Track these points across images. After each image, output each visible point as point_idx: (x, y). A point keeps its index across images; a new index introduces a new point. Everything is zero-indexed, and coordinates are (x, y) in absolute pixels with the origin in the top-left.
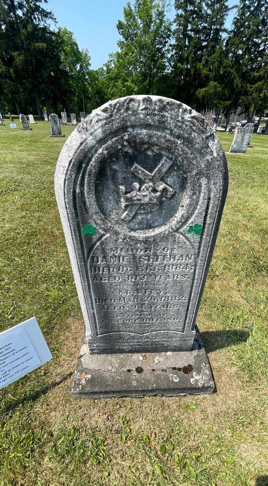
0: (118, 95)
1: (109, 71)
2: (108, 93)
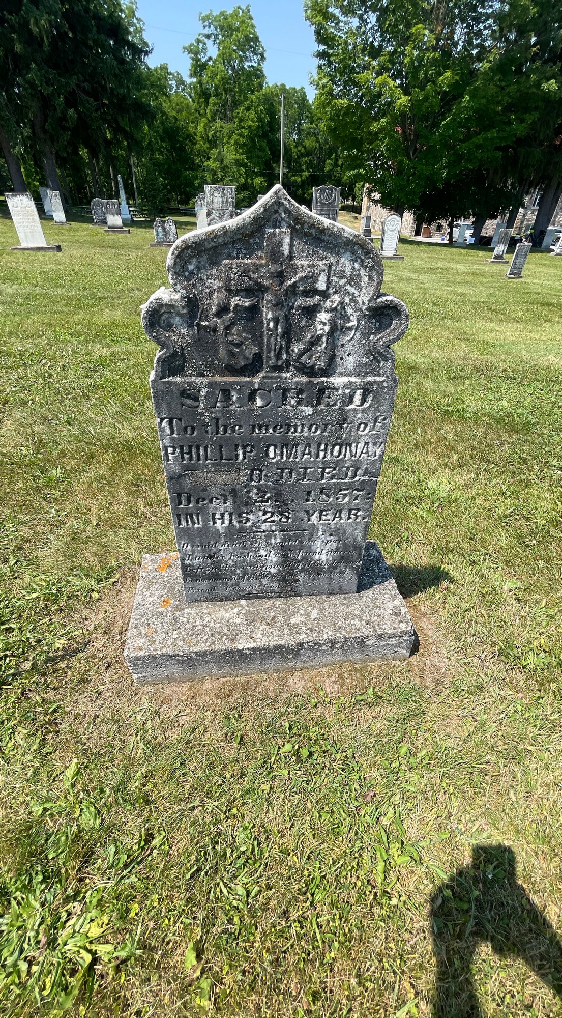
0: (232, 141)
1: (199, 68)
2: (196, 135)
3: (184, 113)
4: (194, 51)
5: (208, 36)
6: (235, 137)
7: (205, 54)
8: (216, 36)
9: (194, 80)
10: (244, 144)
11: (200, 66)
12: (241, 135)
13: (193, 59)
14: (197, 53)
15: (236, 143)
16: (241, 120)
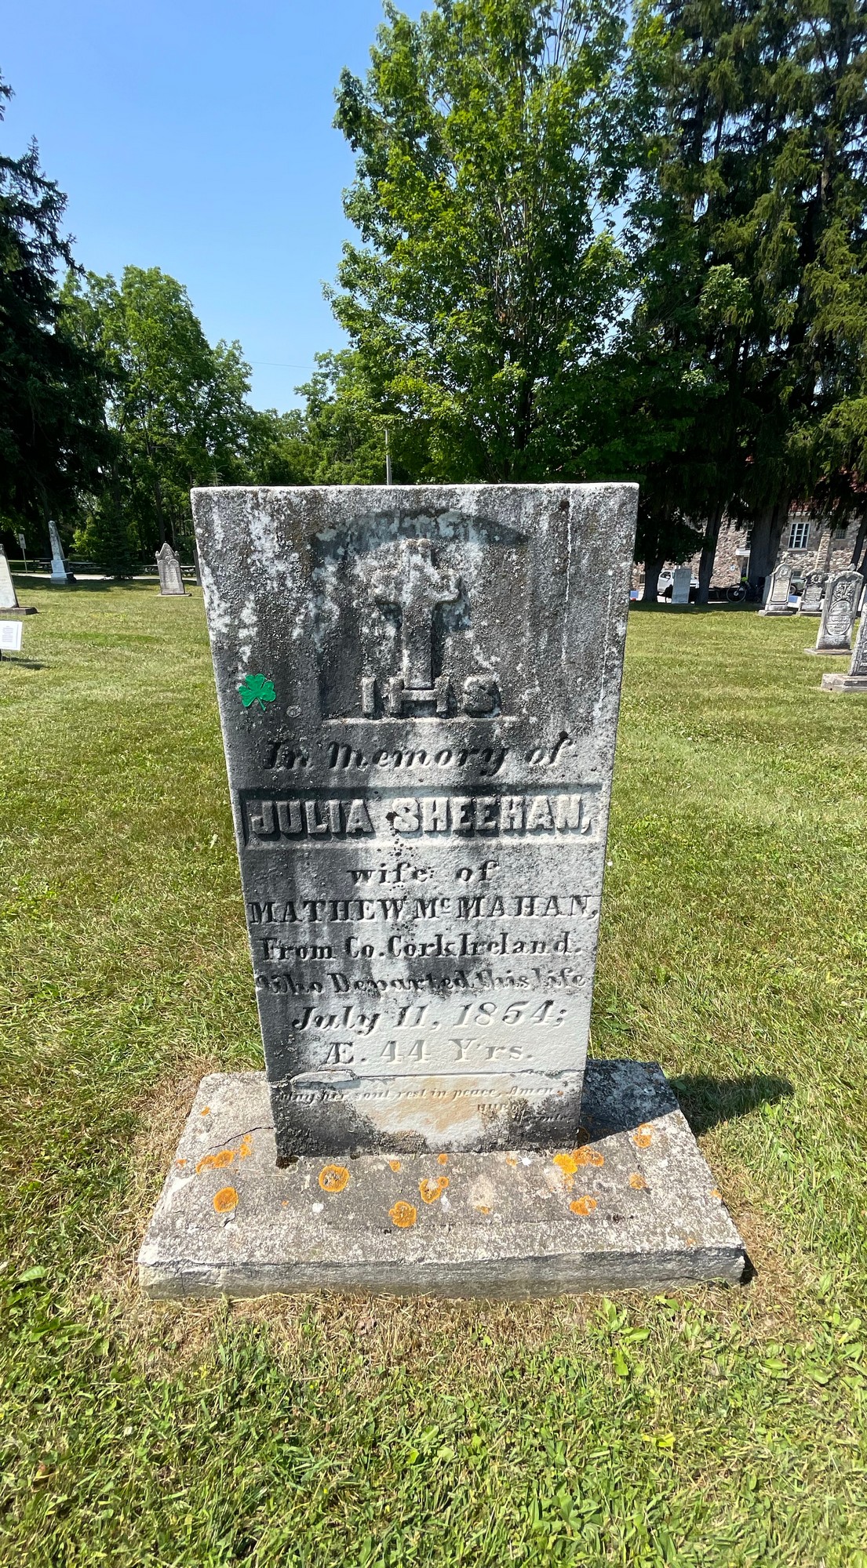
3: (302, 457)
4: (312, 393)
5: (326, 376)
7: (324, 394)
14: (315, 393)
16: (364, 460)
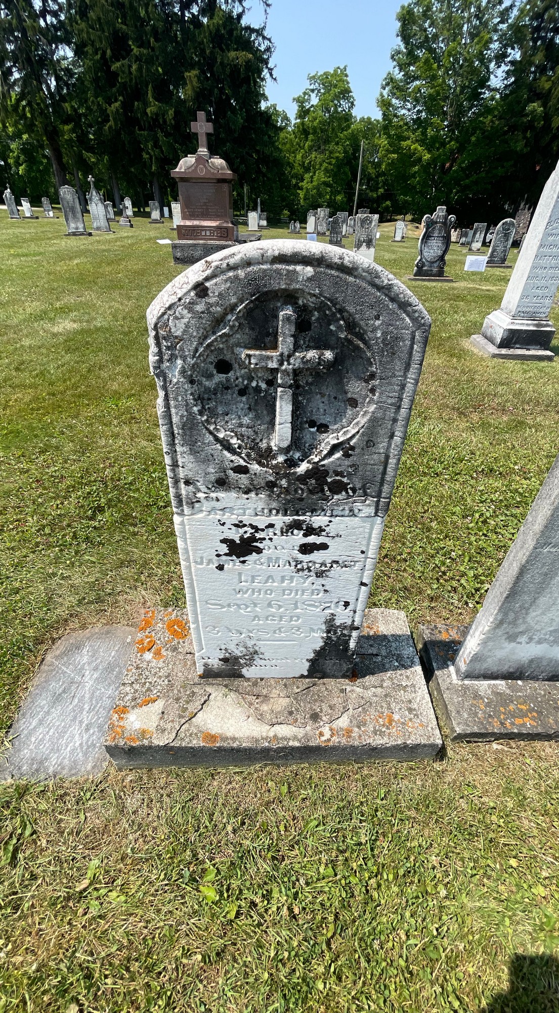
2: (295, 162)
6: (325, 165)
8: (319, 91)
9: (298, 121)
10: (332, 170)
11: (304, 112)
12: (330, 163)
13: (299, 106)
15: (326, 169)
